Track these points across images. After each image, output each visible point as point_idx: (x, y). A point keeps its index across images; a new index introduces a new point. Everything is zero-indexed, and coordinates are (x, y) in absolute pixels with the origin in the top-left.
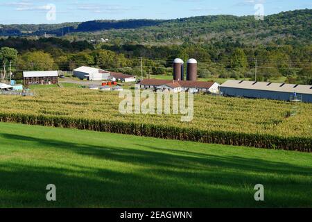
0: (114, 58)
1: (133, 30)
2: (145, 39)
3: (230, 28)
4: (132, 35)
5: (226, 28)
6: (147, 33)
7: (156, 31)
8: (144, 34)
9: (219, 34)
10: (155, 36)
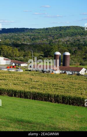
0: (12, 51)
1: (17, 35)
2: (24, 40)
3: (79, 34)
4: (16, 37)
5: (76, 34)
6: (25, 37)
7: (31, 36)
8: (23, 37)
9: (71, 38)
10: (30, 39)
